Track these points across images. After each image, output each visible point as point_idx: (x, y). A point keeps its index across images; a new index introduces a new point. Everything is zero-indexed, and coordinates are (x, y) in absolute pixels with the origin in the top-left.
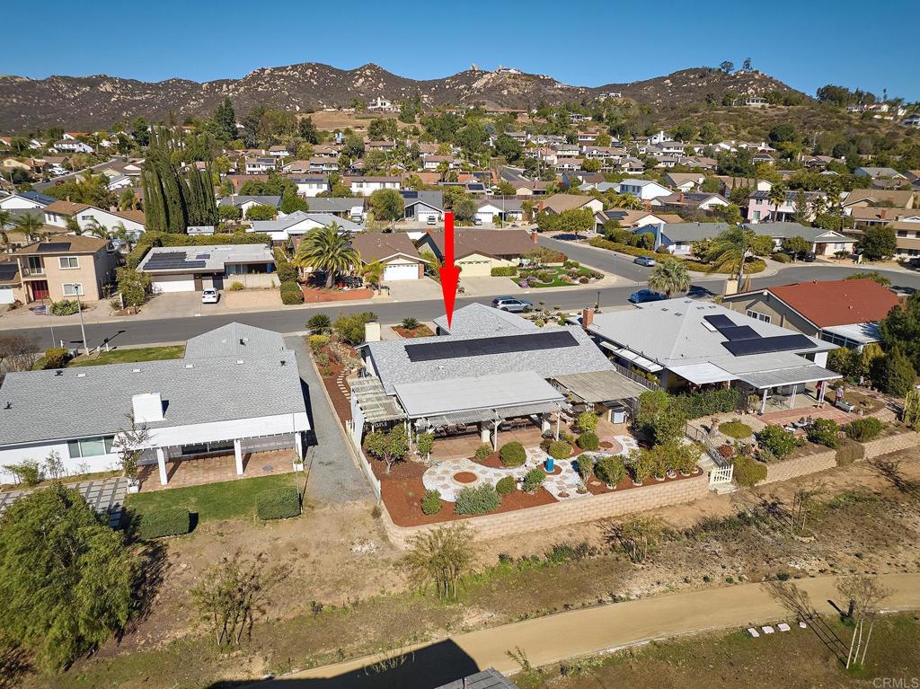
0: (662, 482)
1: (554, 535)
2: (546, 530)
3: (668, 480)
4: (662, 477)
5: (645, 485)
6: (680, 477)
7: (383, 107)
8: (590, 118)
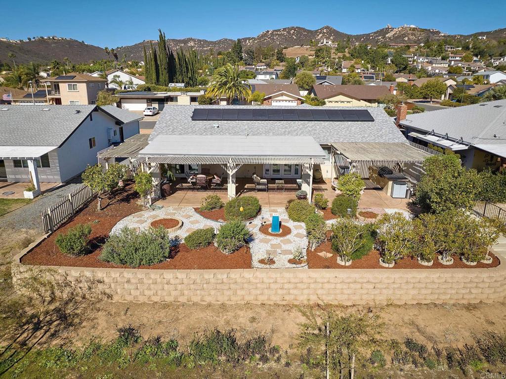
0: (427, 267)
1: (230, 315)
2: (223, 306)
3: (437, 265)
4: (428, 260)
5: (397, 266)
6: (458, 265)
7: (327, 44)
8: (460, 49)
